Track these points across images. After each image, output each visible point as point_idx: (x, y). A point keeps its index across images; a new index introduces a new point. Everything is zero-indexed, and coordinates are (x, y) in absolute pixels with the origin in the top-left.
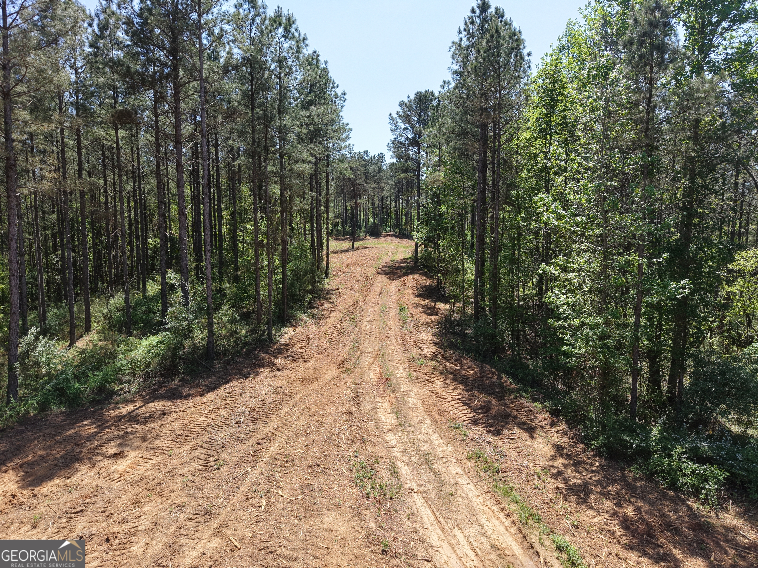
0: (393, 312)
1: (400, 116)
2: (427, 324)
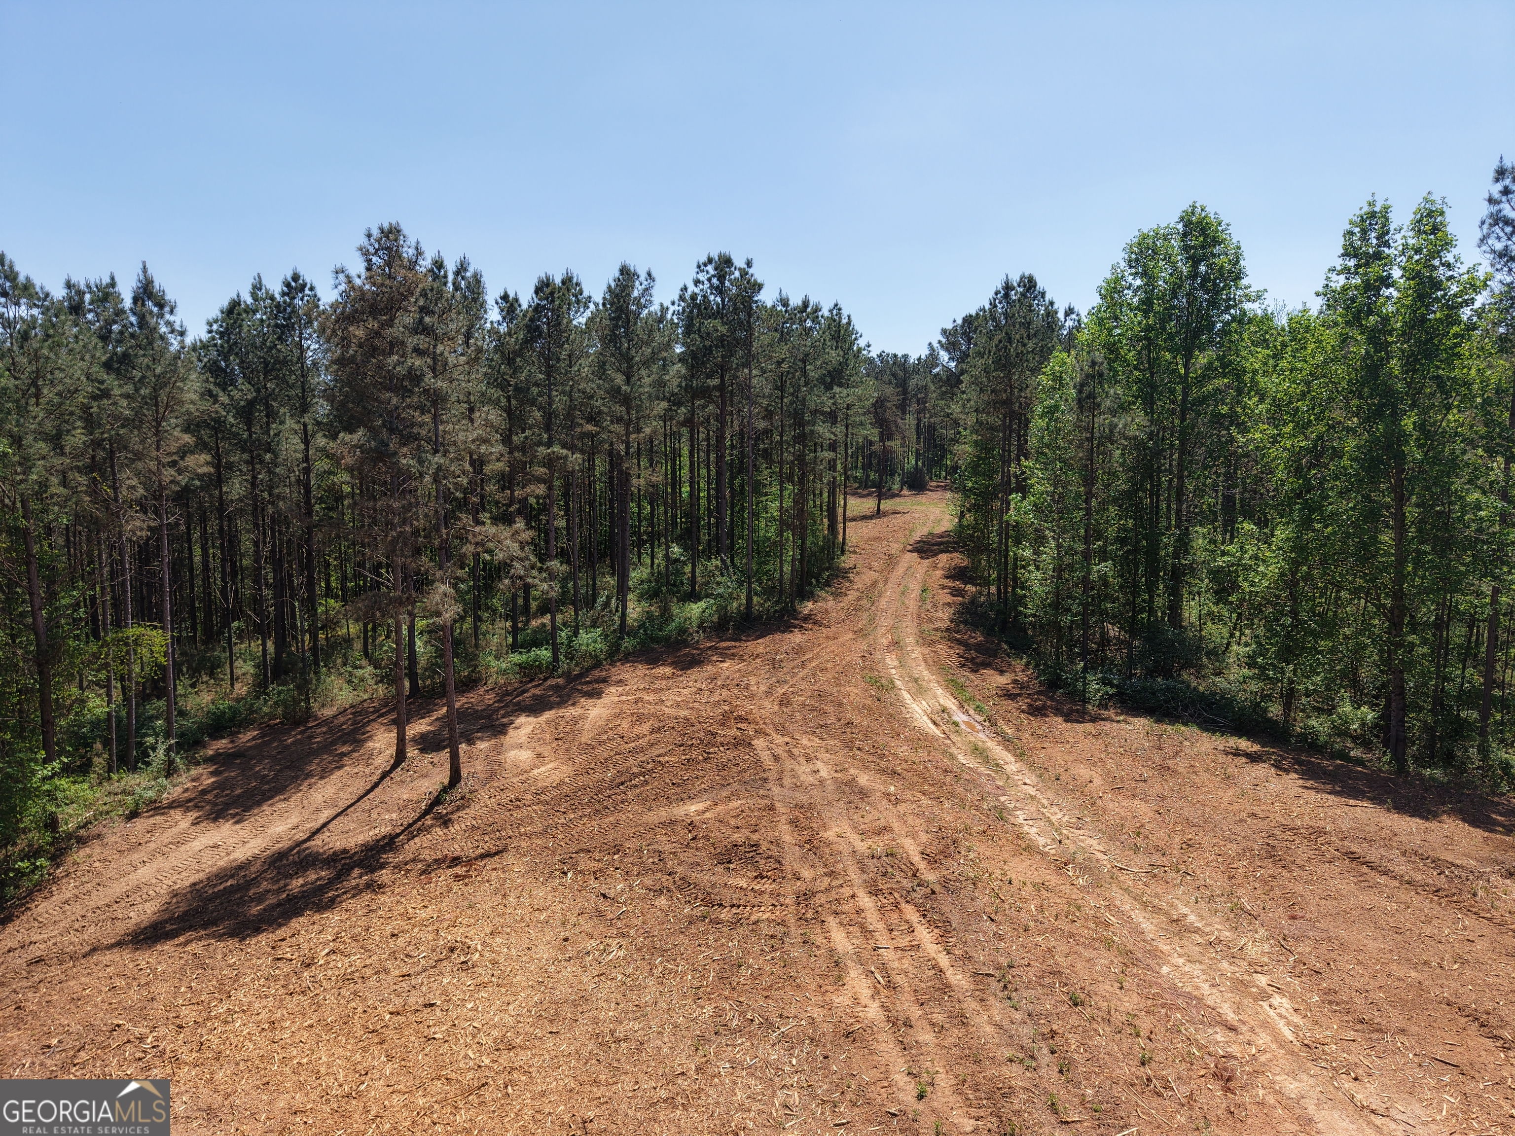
0: (915, 593)
1: (942, 346)
2: (949, 604)
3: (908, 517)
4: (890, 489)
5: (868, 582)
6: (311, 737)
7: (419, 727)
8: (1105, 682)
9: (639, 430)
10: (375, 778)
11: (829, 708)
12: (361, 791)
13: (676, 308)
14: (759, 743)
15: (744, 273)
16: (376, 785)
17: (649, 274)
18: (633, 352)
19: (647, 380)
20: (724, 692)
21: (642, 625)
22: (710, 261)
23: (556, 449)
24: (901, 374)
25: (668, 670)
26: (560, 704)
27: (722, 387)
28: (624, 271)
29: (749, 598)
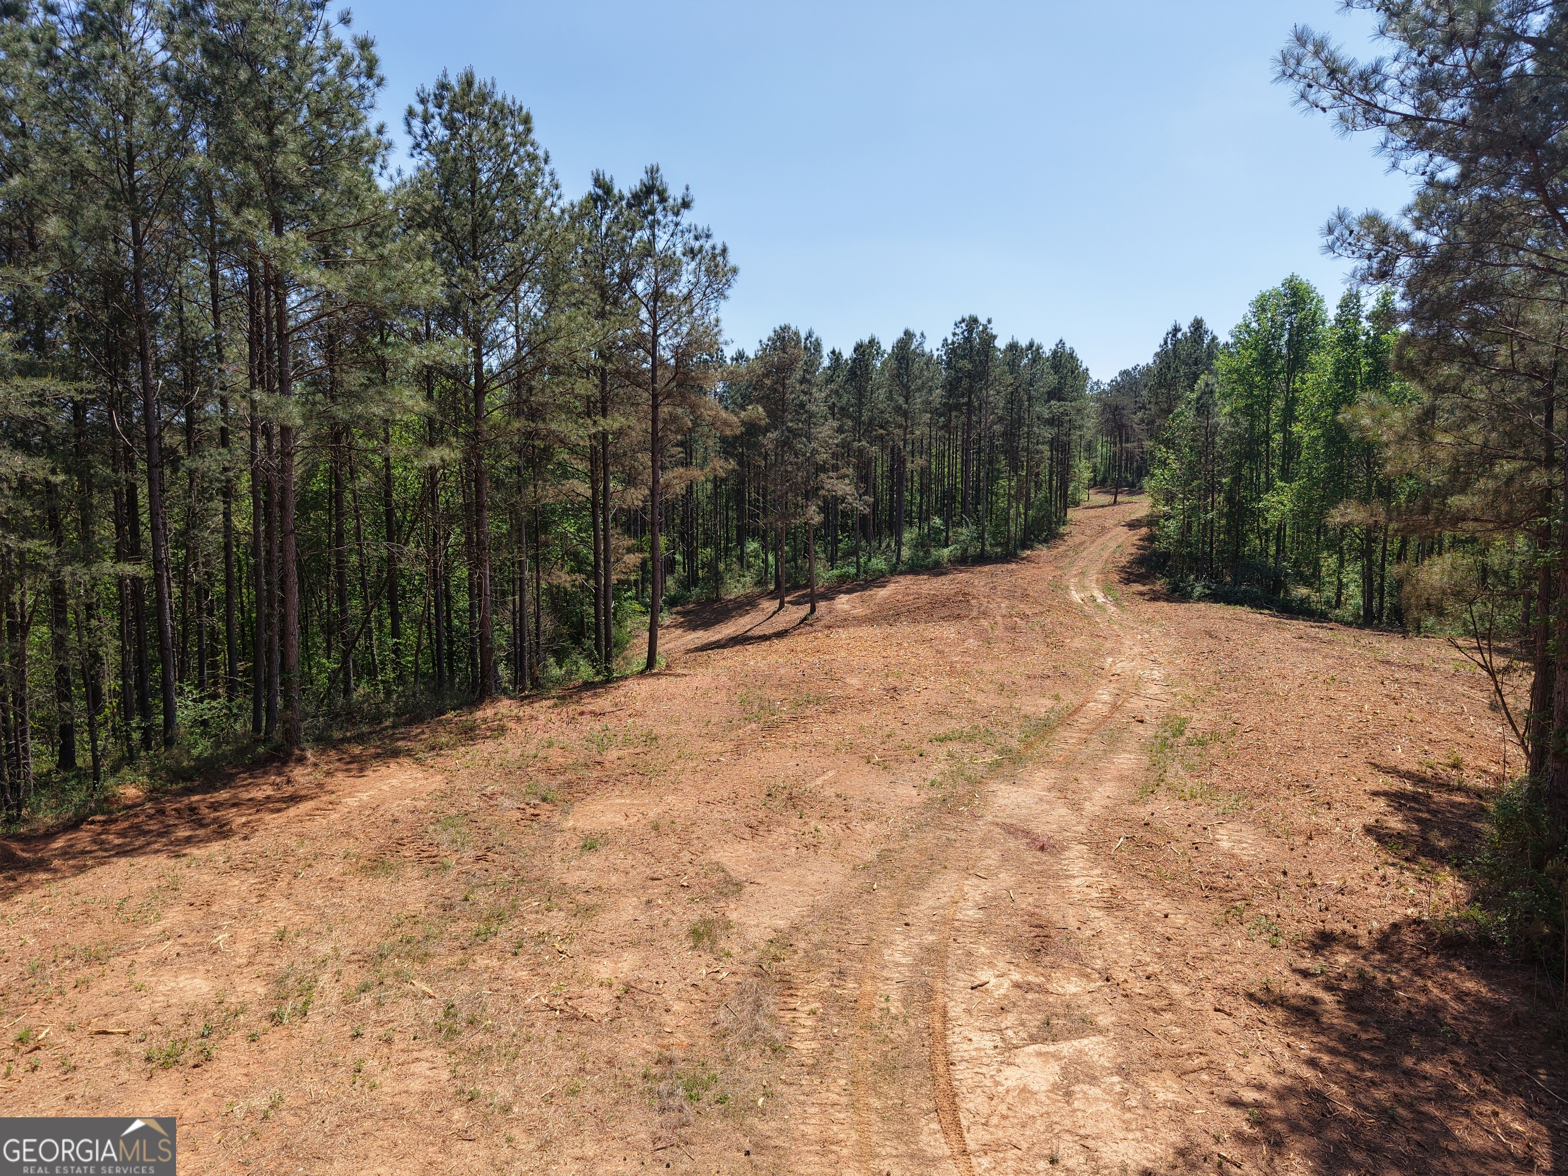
0: (1112, 548)
2: (1132, 554)
3: (1132, 506)
5: (1077, 541)
6: (727, 605)
7: (787, 599)
8: (1204, 587)
9: (912, 433)
10: (769, 615)
11: (1019, 591)
12: (764, 619)
13: (940, 352)
15: (985, 328)
16: (771, 617)
17: (922, 334)
18: (910, 383)
19: (919, 400)
20: (958, 585)
21: (911, 559)
22: (963, 320)
23: (863, 444)
25: (926, 577)
26: (862, 591)
27: (969, 404)
28: (907, 333)
29: (983, 544)
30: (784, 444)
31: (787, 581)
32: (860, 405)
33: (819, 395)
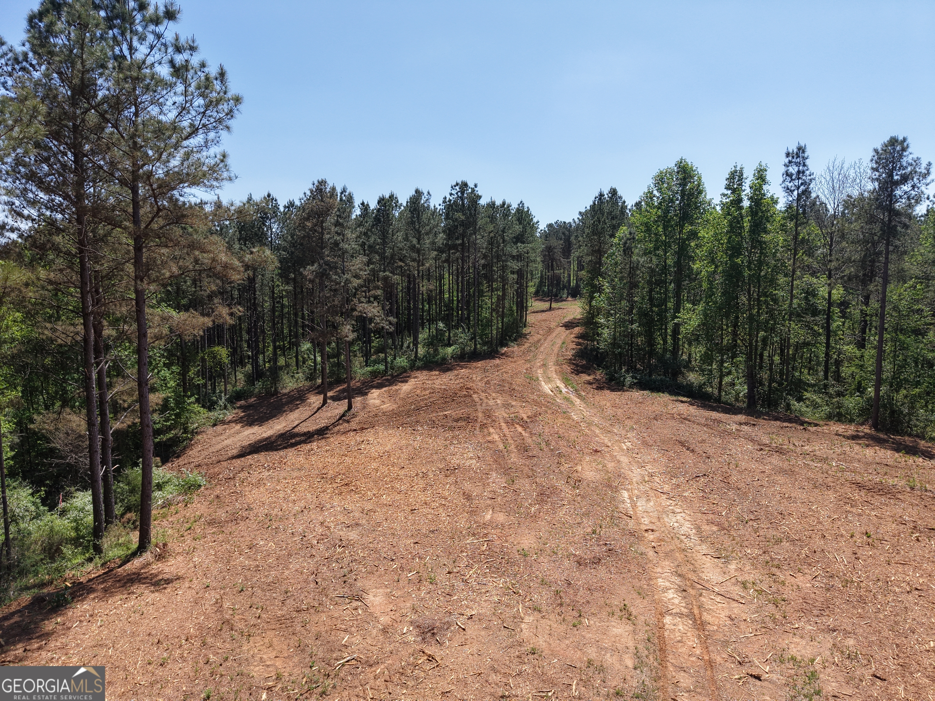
0: (559, 344)
2: (573, 349)
3: (565, 311)
4: (561, 297)
5: (536, 339)
6: (281, 399)
7: (330, 394)
8: (633, 377)
9: (423, 265)
10: (315, 410)
11: (506, 385)
12: (310, 414)
13: (441, 207)
14: (475, 396)
15: (473, 190)
16: (316, 412)
17: (429, 193)
18: (421, 229)
19: (428, 241)
20: (461, 380)
21: (425, 356)
22: (457, 184)
23: (387, 273)
24: (567, 233)
25: (437, 373)
26: (389, 386)
27: (463, 244)
28: (417, 191)
29: (475, 345)
30: (322, 275)
31: (331, 377)
32: (384, 243)
33: (350, 235)
